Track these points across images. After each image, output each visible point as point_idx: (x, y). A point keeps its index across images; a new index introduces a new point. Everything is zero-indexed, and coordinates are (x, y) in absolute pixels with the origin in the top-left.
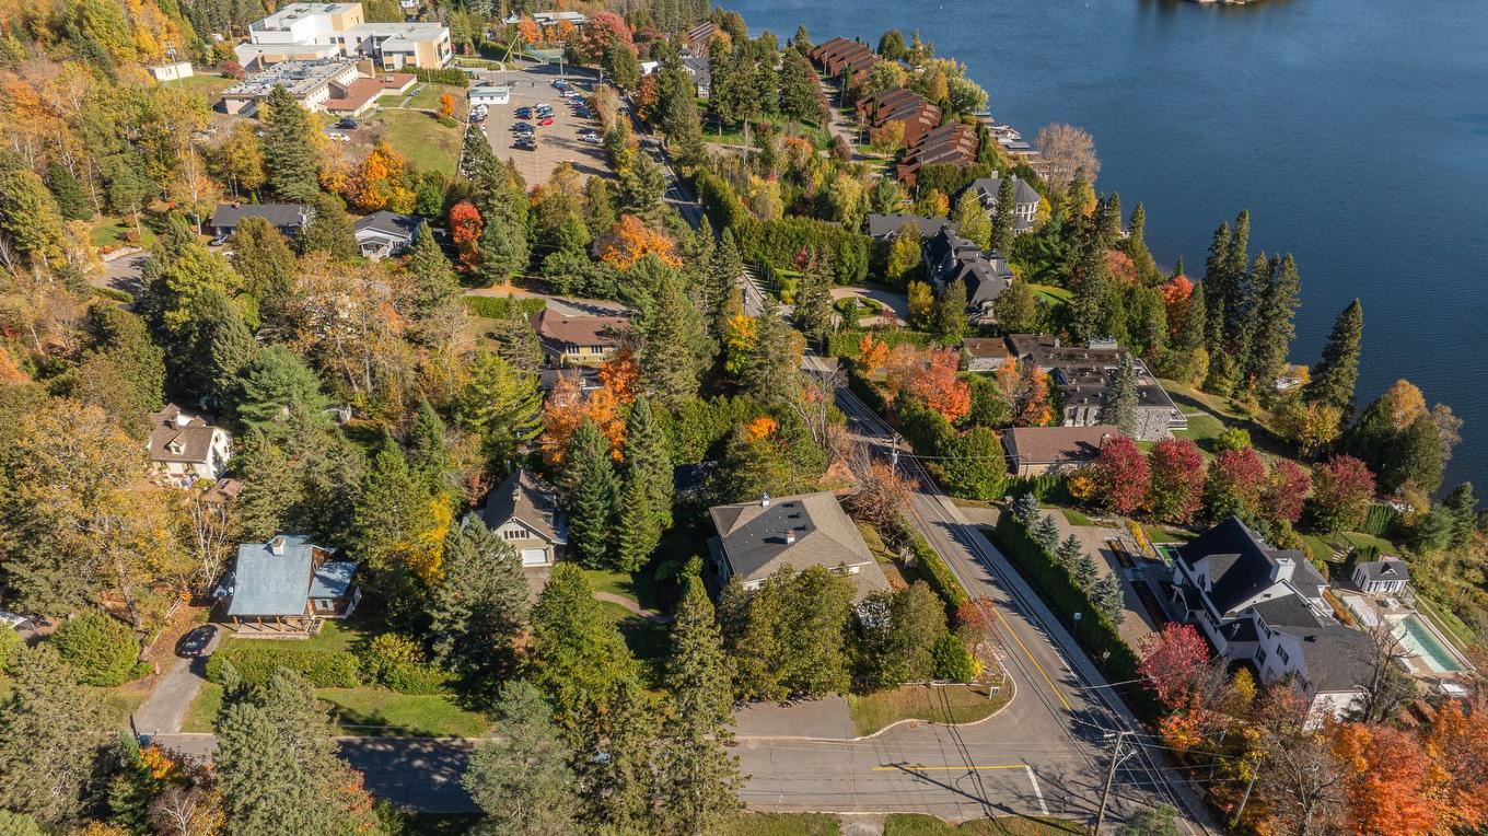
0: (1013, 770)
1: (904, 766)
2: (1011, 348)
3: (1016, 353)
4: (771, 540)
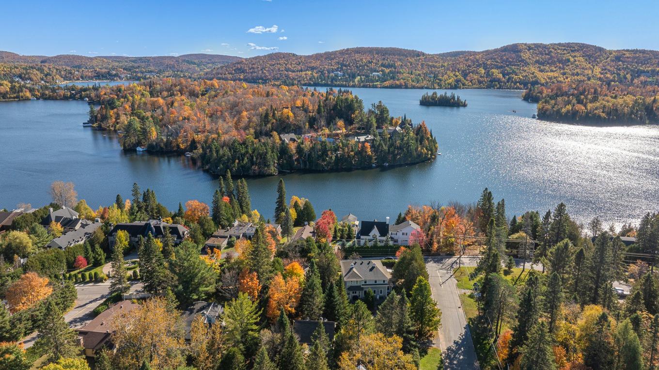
2: (221, 237)
3: (225, 237)
4: (371, 270)
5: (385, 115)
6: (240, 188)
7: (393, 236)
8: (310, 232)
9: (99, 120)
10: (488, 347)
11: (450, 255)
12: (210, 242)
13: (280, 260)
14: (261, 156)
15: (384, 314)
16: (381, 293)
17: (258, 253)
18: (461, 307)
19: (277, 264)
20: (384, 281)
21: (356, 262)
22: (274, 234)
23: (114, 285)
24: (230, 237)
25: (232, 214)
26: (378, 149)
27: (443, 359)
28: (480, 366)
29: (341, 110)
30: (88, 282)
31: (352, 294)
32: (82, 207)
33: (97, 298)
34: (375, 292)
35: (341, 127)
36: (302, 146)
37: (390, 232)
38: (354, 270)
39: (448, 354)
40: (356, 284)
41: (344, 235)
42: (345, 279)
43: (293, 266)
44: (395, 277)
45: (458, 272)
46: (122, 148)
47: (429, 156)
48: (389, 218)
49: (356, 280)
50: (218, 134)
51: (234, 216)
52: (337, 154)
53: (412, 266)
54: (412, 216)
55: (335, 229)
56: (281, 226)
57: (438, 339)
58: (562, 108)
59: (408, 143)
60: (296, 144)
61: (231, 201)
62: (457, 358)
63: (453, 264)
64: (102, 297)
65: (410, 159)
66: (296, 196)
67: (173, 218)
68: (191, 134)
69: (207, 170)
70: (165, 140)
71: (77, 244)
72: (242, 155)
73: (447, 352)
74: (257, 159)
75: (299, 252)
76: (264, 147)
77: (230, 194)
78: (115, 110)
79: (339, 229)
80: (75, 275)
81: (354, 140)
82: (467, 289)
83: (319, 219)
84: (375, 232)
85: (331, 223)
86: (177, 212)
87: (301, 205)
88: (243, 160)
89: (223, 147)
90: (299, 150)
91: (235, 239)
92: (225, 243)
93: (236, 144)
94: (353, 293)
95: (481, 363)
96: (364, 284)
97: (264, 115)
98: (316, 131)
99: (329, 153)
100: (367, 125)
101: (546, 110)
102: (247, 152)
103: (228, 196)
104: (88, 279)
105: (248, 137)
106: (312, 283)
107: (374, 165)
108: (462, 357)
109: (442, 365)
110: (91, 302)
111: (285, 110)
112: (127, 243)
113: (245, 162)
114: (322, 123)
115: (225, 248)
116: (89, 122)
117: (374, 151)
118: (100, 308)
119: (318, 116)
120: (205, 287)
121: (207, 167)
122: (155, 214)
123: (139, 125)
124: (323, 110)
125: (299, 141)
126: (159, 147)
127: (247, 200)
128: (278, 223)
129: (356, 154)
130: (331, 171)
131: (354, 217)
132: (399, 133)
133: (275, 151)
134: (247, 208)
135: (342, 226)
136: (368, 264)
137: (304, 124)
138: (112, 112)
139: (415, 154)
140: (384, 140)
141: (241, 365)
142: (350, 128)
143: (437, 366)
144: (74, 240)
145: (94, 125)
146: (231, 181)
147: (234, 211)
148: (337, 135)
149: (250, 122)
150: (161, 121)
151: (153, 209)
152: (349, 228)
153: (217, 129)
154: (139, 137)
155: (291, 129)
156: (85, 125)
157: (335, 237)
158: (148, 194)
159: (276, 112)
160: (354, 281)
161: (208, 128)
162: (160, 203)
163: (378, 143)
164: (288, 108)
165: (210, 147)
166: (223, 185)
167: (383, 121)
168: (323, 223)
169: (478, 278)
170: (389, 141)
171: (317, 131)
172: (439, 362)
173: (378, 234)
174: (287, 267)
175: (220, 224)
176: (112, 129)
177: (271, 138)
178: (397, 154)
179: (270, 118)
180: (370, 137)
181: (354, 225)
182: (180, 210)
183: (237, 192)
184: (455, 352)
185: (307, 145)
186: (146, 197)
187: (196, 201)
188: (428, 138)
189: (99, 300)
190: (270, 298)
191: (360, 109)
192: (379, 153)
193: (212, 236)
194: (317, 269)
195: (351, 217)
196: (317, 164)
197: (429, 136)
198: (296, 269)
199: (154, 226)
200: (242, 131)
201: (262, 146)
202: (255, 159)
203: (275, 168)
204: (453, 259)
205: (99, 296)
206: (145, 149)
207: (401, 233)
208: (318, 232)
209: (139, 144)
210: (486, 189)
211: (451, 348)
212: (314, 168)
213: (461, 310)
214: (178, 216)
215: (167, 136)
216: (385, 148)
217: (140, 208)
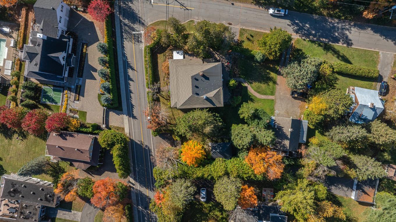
0: (157, 3)
1: (185, 9)
27: (309, 39)
62: (308, 30)
73: (301, 35)
108: (308, 26)
109: (316, 42)
143: (318, 46)
172: (313, 43)
184: (301, 28)
211: (295, 30)
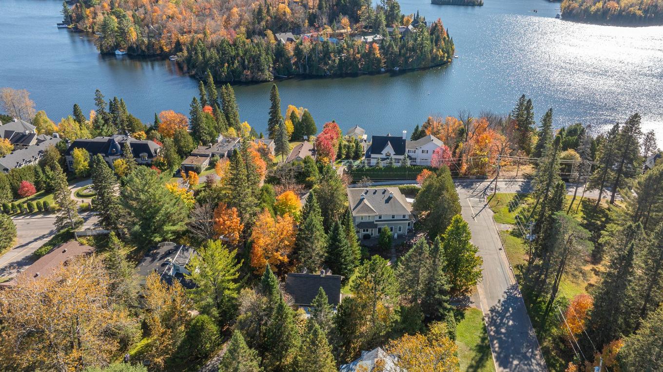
2: (202, 156)
3: (207, 156)
4: (387, 201)
5: (396, 12)
6: (225, 95)
7: (411, 154)
8: (310, 150)
9: (74, 20)
10: (544, 307)
11: (482, 177)
12: (187, 162)
13: (270, 186)
14: (253, 59)
15: (408, 268)
16: (400, 230)
17: (237, 183)
18: (502, 248)
19: (265, 194)
20: (404, 216)
21: (367, 191)
22: (264, 153)
23: (60, 220)
24: (213, 155)
25: (215, 127)
26: (388, 51)
27: (487, 325)
28: (537, 336)
29: (346, 5)
30: (36, 214)
31: (362, 233)
32: (41, 121)
33: (44, 235)
34: (392, 230)
35: (345, 25)
36: (301, 47)
37: (407, 150)
38: (366, 201)
39: (492, 317)
40: (367, 220)
41: (350, 153)
42: (354, 214)
43: (287, 196)
44: (417, 210)
45: (493, 200)
46: (100, 52)
47: (446, 59)
48: (406, 132)
49: (367, 215)
50: (205, 34)
51: (218, 130)
52: (341, 57)
53: (442, 198)
54: (433, 128)
55: (340, 145)
56: (274, 142)
57: (477, 295)
58: (591, 6)
59: (422, 44)
60: (293, 45)
61: (214, 111)
62: (504, 324)
63: (486, 189)
64: (51, 233)
65: (424, 63)
66: (292, 105)
67: (147, 133)
68: (175, 35)
69: (194, 75)
70: (146, 42)
71: (29, 164)
72: (231, 58)
73: (490, 315)
74: (249, 62)
75: (294, 178)
76: (256, 49)
77: (213, 103)
78: (92, 9)
79: (345, 145)
80: (19, 206)
81: (359, 41)
82: (508, 223)
83: (320, 134)
84: (389, 149)
85: (335, 138)
86: (153, 124)
87: (299, 116)
88: (233, 63)
89: (209, 49)
90: (298, 51)
91: (219, 158)
92: (206, 163)
93: (225, 45)
94: (364, 231)
95: (538, 332)
96: (378, 219)
97: (257, 10)
98: (317, 29)
99: (332, 55)
100: (375, 24)
101: (573, 9)
102: (238, 54)
103: (212, 106)
104: (36, 210)
105: (238, 36)
106: (310, 224)
107: (383, 70)
108: (511, 323)
109: (486, 334)
110: (36, 240)
111: (281, 5)
112: (86, 164)
113: (235, 66)
114: (324, 20)
115: (207, 170)
116: (64, 23)
117: (383, 53)
118: (43, 249)
119: (318, 12)
120: (171, 225)
121: (193, 72)
122: (126, 128)
123: (116, 25)
124: (324, 5)
125: (297, 41)
126: (140, 51)
127: (234, 110)
128: (272, 138)
129: (362, 56)
130: (334, 76)
131: (362, 130)
132: (411, 33)
133: (269, 52)
134: (234, 119)
135: (348, 141)
136: (384, 193)
137: (303, 21)
138: (88, 11)
139: (430, 56)
140: (395, 40)
141: (213, 338)
142: (355, 27)
143: (480, 337)
144: (24, 160)
145: (70, 27)
146: (213, 86)
147: (218, 124)
148: (341, 34)
149: (241, 20)
150: (143, 20)
151: (123, 121)
152: (357, 145)
153: (204, 28)
154: (117, 39)
155: (289, 28)
156: (60, 26)
157: (339, 156)
158: (115, 104)
159: (271, 8)
160: (366, 216)
161: (194, 27)
162: (131, 114)
163: (388, 44)
164: (284, 3)
165: (195, 49)
166: (205, 92)
167: (394, 18)
168: (326, 138)
169: (519, 209)
170: (400, 41)
171: (318, 31)
172: (482, 331)
173: (392, 152)
174: (280, 197)
175: (201, 140)
176: (90, 30)
177: (266, 38)
178: (409, 57)
179: (264, 15)
180: (379, 37)
181: (362, 141)
182: (156, 122)
183: (221, 101)
184: (502, 315)
185: (307, 46)
186: (113, 107)
187: (172, 111)
188: (444, 39)
189: (47, 237)
190: (254, 242)
191: (368, 4)
192: (389, 56)
193: (191, 155)
194: (317, 203)
195: (359, 130)
196: (319, 69)
197: (445, 36)
198: (290, 200)
199: (119, 143)
200: (232, 30)
201: (254, 48)
202: (246, 62)
203: (271, 74)
204: (486, 184)
205: (47, 232)
206: (124, 53)
207: (420, 150)
208: (319, 150)
209: (117, 46)
210: (524, 96)
211: (495, 309)
212: (314, 73)
213: (503, 254)
214: (154, 130)
215: (149, 37)
216: (396, 49)
217: (106, 121)
